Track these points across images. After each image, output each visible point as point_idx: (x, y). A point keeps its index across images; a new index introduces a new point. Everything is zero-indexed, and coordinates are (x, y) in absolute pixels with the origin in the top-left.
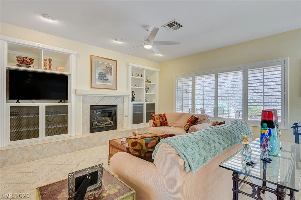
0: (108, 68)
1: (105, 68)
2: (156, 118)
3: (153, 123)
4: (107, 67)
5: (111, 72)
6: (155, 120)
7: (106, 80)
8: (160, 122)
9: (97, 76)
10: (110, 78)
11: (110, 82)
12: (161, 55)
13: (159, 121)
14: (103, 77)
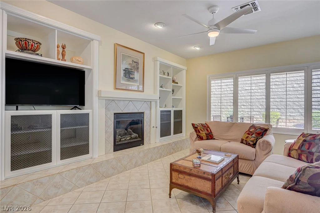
0: (135, 62)
1: (131, 63)
2: (201, 130)
3: (198, 135)
4: (133, 61)
5: (138, 68)
6: (199, 132)
7: (132, 78)
8: (206, 134)
9: (122, 73)
10: (137, 76)
11: (136, 81)
12: (198, 49)
13: (204, 132)
14: (128, 74)
